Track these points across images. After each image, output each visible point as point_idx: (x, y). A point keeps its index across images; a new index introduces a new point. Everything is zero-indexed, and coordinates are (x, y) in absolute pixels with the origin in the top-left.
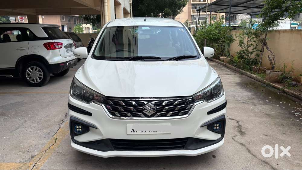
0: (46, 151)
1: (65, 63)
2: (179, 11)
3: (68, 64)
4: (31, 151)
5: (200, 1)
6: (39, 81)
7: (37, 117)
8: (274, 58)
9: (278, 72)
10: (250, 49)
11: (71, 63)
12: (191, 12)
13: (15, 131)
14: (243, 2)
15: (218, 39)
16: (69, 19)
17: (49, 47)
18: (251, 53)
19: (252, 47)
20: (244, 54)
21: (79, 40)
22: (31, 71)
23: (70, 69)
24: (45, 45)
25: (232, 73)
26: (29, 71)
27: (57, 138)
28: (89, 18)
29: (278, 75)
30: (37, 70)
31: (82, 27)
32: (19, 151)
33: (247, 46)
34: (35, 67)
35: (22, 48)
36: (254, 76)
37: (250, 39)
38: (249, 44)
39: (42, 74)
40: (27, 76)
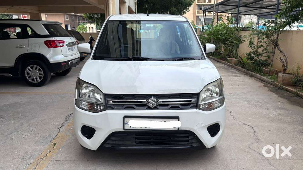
0: (42, 159)
1: (67, 62)
2: (185, 11)
3: (70, 63)
4: (25, 159)
5: (205, 2)
6: (39, 80)
7: (35, 119)
8: (286, 59)
9: (291, 74)
10: (260, 50)
11: (73, 62)
12: (196, 13)
13: (10, 134)
14: (251, 2)
15: (226, 39)
16: (73, 19)
17: (50, 45)
18: (261, 55)
19: (262, 49)
20: (254, 55)
21: (82, 39)
22: (31, 70)
23: (73, 68)
24: (46, 42)
25: (241, 75)
26: (29, 69)
27: (55, 144)
28: (92, 17)
29: (291, 78)
30: (38, 69)
31: (85, 26)
32: (13, 159)
33: (257, 47)
34: (35, 66)
35: (21, 45)
36: (265, 78)
37: (260, 39)
38: (259, 45)
39: (42, 73)
40: (26, 76)
